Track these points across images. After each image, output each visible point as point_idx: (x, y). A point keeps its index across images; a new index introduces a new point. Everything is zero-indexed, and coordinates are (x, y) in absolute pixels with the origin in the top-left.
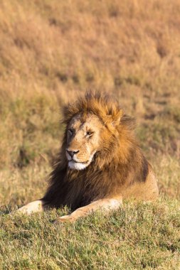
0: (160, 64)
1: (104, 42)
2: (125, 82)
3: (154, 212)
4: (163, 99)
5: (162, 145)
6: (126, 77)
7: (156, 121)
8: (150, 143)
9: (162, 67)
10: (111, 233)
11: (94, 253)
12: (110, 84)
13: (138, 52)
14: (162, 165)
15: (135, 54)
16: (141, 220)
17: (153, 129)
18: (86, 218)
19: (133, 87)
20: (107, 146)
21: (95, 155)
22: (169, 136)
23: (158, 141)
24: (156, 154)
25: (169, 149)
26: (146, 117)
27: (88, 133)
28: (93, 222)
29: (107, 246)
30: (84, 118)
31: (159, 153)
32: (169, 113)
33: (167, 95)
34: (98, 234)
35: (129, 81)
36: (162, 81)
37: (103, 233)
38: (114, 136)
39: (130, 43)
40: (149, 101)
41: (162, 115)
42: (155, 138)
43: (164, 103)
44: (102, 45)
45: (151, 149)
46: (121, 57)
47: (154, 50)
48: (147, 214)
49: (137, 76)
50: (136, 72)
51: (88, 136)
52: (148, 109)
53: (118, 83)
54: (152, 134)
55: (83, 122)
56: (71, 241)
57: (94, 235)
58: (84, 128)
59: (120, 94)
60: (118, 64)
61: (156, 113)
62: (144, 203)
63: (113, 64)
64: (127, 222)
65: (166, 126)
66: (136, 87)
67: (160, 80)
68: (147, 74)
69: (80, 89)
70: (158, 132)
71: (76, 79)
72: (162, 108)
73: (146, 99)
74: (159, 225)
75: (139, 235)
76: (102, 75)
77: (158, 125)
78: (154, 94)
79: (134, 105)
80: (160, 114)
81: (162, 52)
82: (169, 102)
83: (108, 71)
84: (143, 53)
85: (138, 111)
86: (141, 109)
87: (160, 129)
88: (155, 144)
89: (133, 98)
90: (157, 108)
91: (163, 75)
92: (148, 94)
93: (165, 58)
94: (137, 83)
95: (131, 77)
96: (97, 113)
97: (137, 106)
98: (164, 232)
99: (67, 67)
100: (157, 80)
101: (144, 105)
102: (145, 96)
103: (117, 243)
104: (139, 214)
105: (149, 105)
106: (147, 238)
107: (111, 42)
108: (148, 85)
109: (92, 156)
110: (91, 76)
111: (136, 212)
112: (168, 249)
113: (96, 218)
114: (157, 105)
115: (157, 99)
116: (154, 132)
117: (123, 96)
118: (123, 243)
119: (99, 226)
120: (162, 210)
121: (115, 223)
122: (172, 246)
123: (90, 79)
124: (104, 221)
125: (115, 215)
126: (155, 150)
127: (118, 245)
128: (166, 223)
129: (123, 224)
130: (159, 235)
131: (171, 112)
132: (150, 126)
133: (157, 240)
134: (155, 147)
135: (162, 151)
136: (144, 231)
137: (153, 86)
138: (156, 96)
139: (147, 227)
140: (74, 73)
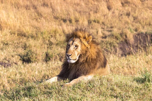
0: (109, 14)
1: (83, 4)
2: (93, 22)
3: (107, 81)
4: (110, 29)
5: (110, 50)
6: (93, 20)
7: (107, 39)
8: (105, 49)
9: (109, 15)
10: (88, 91)
11: (81, 100)
12: (86, 23)
13: (98, 8)
14: (111, 59)
15: (97, 9)
16: (102, 84)
17: (106, 43)
18: (77, 84)
19: (96, 24)
20: (84, 52)
21: (79, 56)
22: (113, 46)
23: (108, 48)
24: (107, 54)
25: (114, 52)
26: (103, 38)
27: (76, 46)
28: (80, 86)
29: (87, 97)
30: (74, 39)
31: (109, 54)
32: (113, 35)
33: (112, 27)
34: (82, 91)
35: (95, 21)
36: (110, 21)
37: (85, 90)
38: (87, 48)
39: (95, 4)
40: (104, 30)
41: (110, 36)
42: (107, 47)
43: (111, 31)
44: (82, 5)
45: (105, 51)
46: (91, 10)
47: (106, 7)
48: (105, 82)
49: (98, 19)
50: (98, 17)
51: (76, 48)
52: (103, 34)
53: (90, 22)
54: (106, 45)
55: (73, 41)
56: (70, 94)
57: (81, 92)
58: (74, 44)
59: (91, 27)
60: (89, 14)
61: (107, 35)
62: (103, 77)
63: (87, 14)
64: (95, 86)
65: (112, 41)
66: (98, 24)
67: (109, 20)
68: (103, 18)
69: (72, 26)
70: (108, 44)
71: (70, 21)
72: (110, 33)
73: (103, 29)
74: (110, 87)
75: (101, 91)
76: (82, 19)
77: (108, 41)
78: (106, 27)
79: (97, 32)
80: (109, 36)
81: (109, 8)
82: (113, 30)
83: (85, 17)
84: (101, 9)
85: (99, 35)
86: (100, 34)
87: (109, 43)
88: (107, 49)
89: (97, 29)
90: (107, 33)
91: (110, 18)
92: (103, 27)
93: (110, 11)
94: (98, 22)
95: (96, 20)
96: (79, 37)
97: (98, 32)
98: (112, 89)
99: (67, 16)
100: (107, 21)
101: (102, 32)
102: (102, 28)
103: (91, 95)
104: (101, 82)
105: (104, 32)
106: (105, 93)
107: (86, 4)
108: (103, 23)
109: (78, 57)
110: (77, 19)
111: (100, 81)
112: (115, 97)
113: (81, 84)
114: (108, 32)
115: (107, 29)
116: (107, 44)
117: (92, 28)
118: (94, 95)
119: (83, 87)
120: (111, 80)
121: (90, 86)
122: (116, 96)
123: (77, 21)
124: (85, 85)
125: (90, 82)
126: (107, 52)
127: (92, 96)
128: (113, 86)
129: (94, 86)
130: (110, 91)
131: (114, 35)
132: (105, 41)
133: (109, 93)
134: (107, 51)
135: (111, 53)
136: (103, 89)
137: (106, 23)
138: (107, 28)
139: (105, 88)
140: (70, 18)
